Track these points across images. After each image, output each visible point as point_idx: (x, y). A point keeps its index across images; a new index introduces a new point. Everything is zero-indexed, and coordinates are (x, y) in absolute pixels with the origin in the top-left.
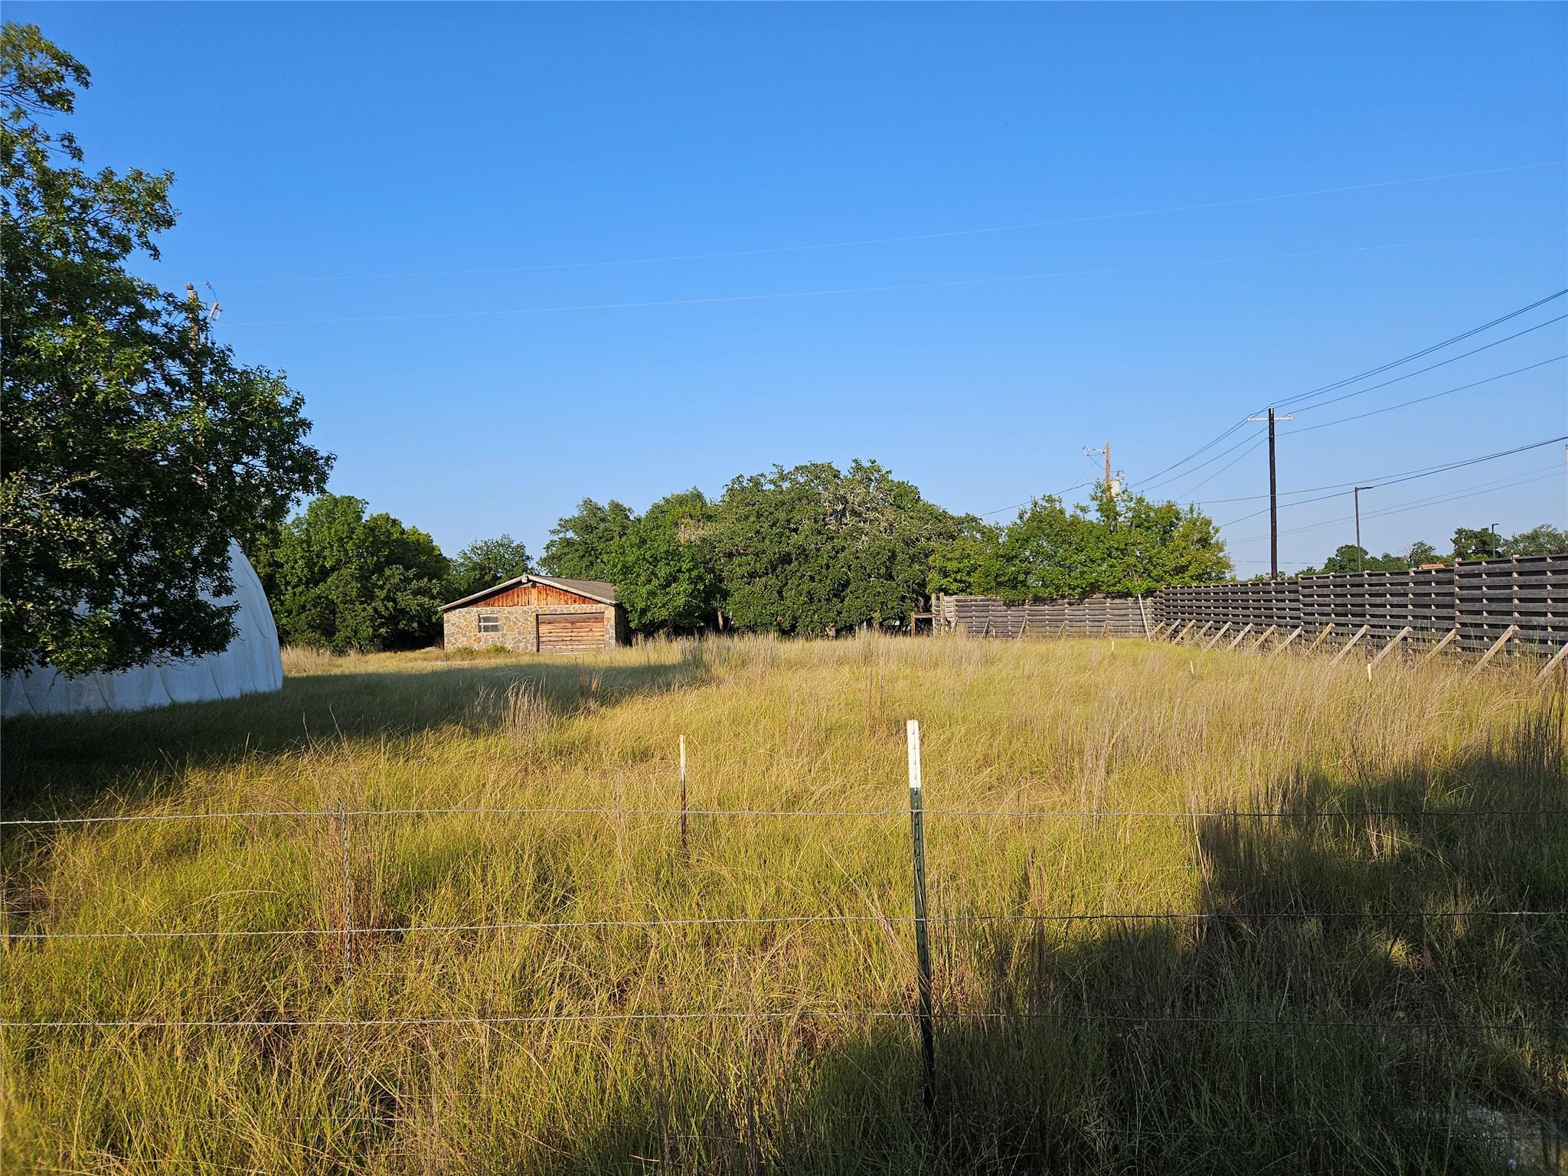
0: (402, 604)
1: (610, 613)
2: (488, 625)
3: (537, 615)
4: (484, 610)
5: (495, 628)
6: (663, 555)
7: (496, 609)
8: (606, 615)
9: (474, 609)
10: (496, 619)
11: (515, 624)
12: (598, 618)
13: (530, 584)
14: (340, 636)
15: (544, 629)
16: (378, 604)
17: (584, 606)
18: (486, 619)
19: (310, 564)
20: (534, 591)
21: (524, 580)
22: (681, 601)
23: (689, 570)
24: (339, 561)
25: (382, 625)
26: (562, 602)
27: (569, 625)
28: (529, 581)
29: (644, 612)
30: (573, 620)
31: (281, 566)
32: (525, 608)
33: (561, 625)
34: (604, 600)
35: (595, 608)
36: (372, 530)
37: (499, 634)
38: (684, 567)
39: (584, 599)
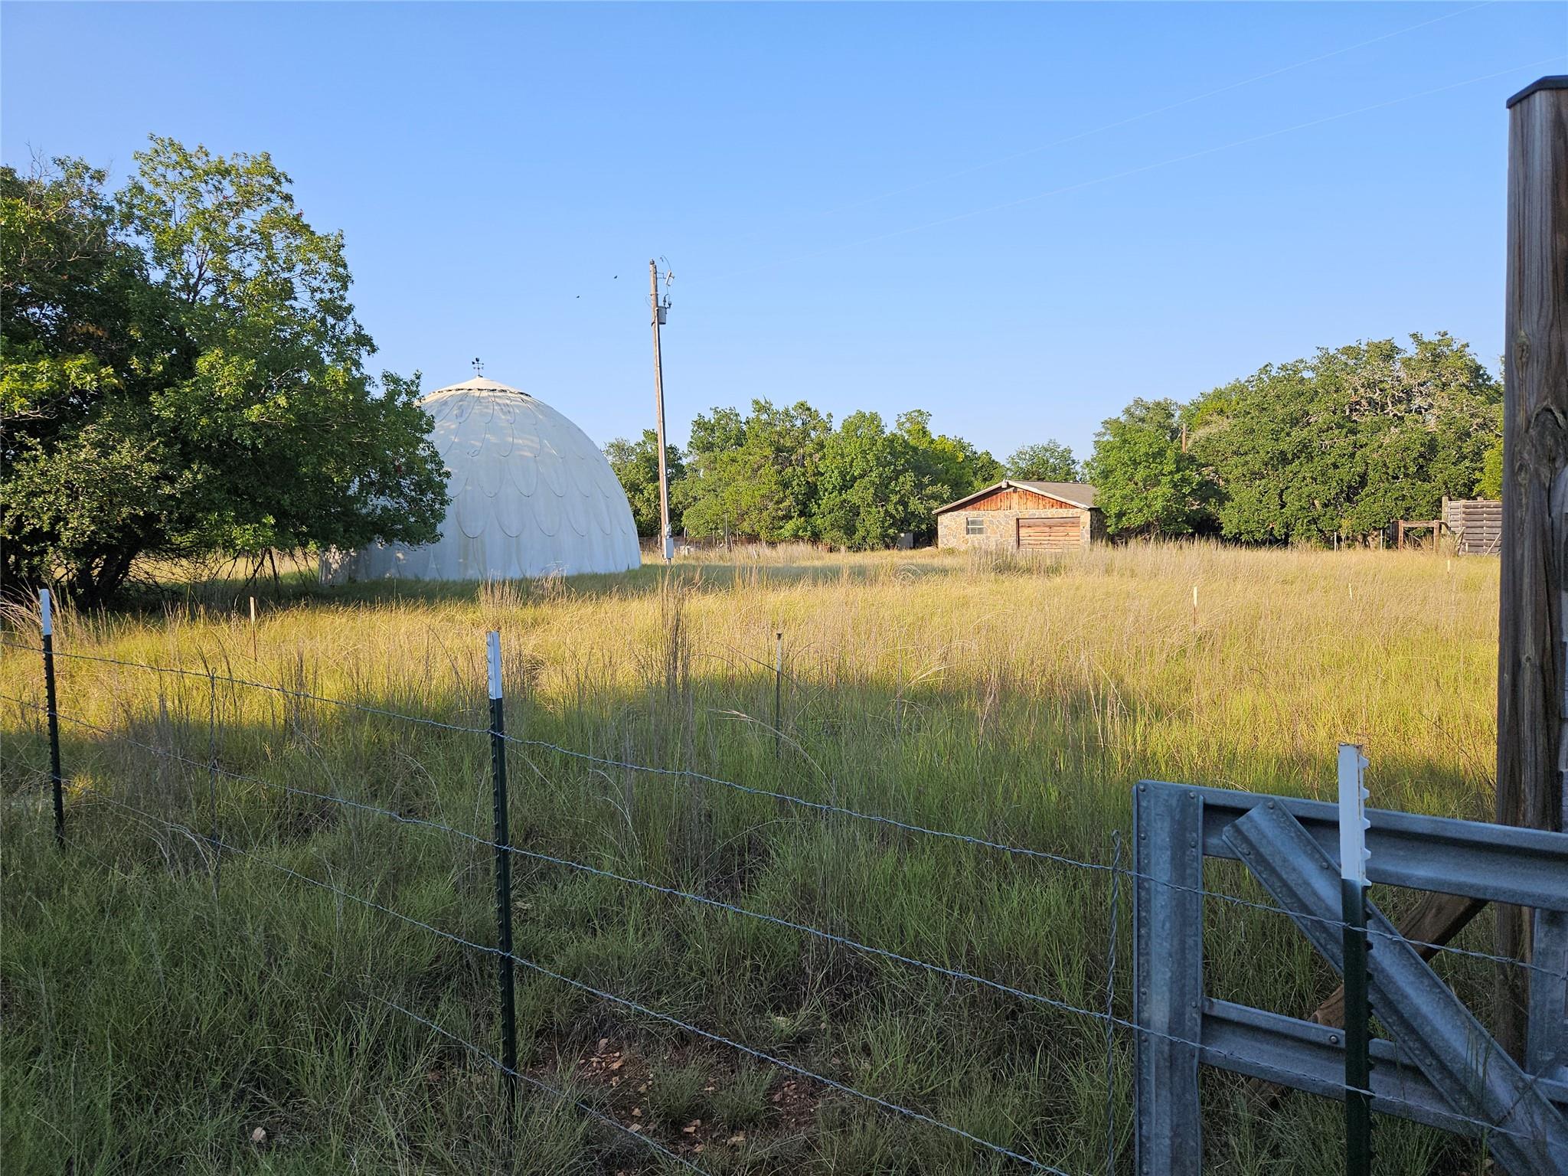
0: (911, 508)
1: (1086, 518)
2: (972, 528)
3: (1018, 520)
4: (969, 513)
5: (980, 531)
6: (1143, 458)
7: (982, 512)
8: (1082, 520)
9: (962, 513)
10: (981, 523)
11: (998, 527)
12: (1074, 522)
13: (1011, 489)
14: (857, 536)
15: (1023, 531)
16: (891, 508)
17: (1060, 510)
18: (973, 522)
19: (843, 475)
20: (1015, 496)
21: (1004, 485)
22: (1158, 505)
23: (1171, 473)
24: (864, 470)
25: (891, 526)
26: (1041, 506)
27: (1047, 529)
28: (1009, 486)
29: (1120, 515)
30: (1050, 525)
31: (822, 475)
32: (1007, 512)
33: (1038, 529)
34: (1079, 505)
35: (1071, 512)
36: (892, 441)
37: (983, 536)
38: (1167, 469)
39: (1062, 504)
